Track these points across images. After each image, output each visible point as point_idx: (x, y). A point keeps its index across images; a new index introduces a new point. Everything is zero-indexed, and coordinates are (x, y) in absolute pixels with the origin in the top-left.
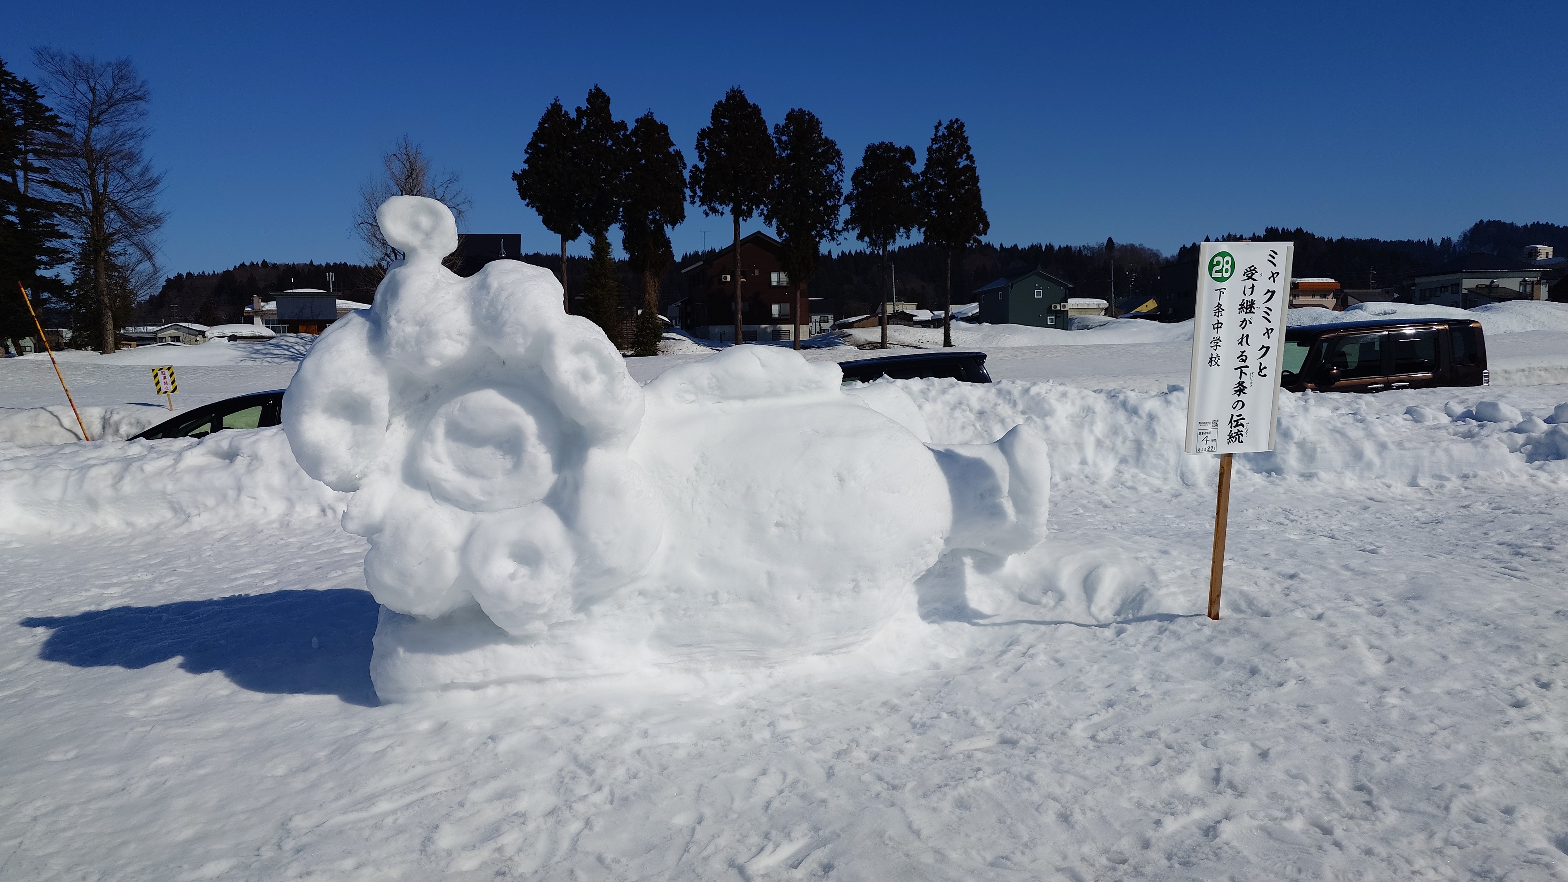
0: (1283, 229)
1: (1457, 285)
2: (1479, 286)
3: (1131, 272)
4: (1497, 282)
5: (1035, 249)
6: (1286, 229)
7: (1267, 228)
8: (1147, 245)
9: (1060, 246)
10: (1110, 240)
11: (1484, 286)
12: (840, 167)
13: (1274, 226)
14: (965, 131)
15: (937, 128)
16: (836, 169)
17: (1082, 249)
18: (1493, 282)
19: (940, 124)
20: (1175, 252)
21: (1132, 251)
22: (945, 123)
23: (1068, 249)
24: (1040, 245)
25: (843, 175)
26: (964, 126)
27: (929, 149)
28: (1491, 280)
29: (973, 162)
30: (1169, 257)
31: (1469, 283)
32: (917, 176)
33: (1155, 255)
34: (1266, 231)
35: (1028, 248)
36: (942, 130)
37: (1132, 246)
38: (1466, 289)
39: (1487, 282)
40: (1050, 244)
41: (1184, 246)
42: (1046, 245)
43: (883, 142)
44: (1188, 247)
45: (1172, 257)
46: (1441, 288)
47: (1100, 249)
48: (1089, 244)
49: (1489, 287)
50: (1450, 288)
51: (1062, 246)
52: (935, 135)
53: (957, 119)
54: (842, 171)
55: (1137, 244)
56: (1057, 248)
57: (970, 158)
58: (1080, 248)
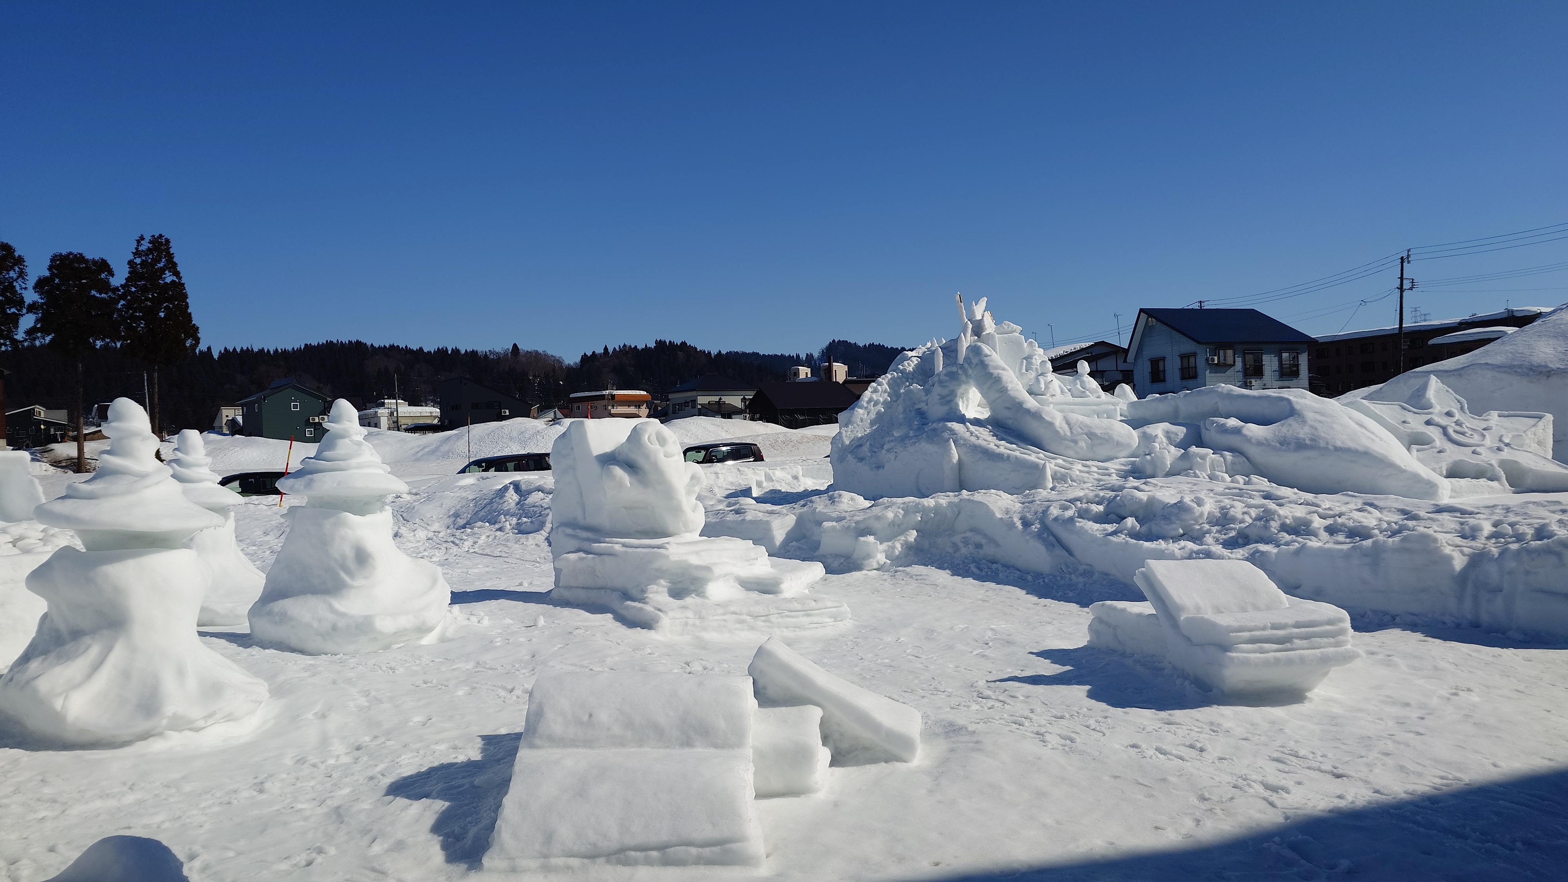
0: (670, 342)
1: (694, 401)
2: (710, 402)
3: (534, 376)
4: (724, 399)
5: (441, 353)
6: (672, 341)
7: (657, 340)
8: (550, 352)
9: (466, 350)
10: (515, 346)
11: (714, 402)
12: (22, 275)
13: (663, 339)
14: (171, 247)
15: (138, 242)
16: (15, 276)
17: (488, 354)
18: (720, 399)
19: (142, 238)
20: (578, 359)
21: (536, 357)
22: (148, 238)
23: (474, 353)
24: (446, 348)
25: (27, 282)
26: (170, 242)
27: (131, 263)
28: (720, 397)
29: (180, 278)
30: (572, 363)
31: (703, 400)
32: (117, 289)
33: (559, 362)
34: (656, 343)
35: (434, 351)
36: (145, 245)
37: (537, 352)
38: (699, 404)
39: (716, 399)
40: (456, 348)
41: (585, 354)
42: (453, 349)
43: (71, 252)
44: (589, 355)
45: (575, 364)
46: (685, 403)
47: (506, 355)
48: (495, 350)
49: (719, 403)
50: (690, 403)
51: (468, 351)
52: (137, 249)
53: (160, 235)
54: (23, 279)
55: (540, 351)
56: (463, 352)
57: (177, 274)
58: (486, 353)
